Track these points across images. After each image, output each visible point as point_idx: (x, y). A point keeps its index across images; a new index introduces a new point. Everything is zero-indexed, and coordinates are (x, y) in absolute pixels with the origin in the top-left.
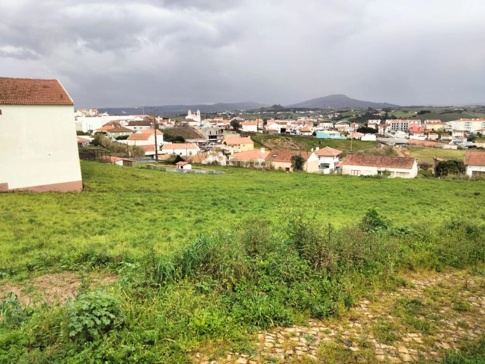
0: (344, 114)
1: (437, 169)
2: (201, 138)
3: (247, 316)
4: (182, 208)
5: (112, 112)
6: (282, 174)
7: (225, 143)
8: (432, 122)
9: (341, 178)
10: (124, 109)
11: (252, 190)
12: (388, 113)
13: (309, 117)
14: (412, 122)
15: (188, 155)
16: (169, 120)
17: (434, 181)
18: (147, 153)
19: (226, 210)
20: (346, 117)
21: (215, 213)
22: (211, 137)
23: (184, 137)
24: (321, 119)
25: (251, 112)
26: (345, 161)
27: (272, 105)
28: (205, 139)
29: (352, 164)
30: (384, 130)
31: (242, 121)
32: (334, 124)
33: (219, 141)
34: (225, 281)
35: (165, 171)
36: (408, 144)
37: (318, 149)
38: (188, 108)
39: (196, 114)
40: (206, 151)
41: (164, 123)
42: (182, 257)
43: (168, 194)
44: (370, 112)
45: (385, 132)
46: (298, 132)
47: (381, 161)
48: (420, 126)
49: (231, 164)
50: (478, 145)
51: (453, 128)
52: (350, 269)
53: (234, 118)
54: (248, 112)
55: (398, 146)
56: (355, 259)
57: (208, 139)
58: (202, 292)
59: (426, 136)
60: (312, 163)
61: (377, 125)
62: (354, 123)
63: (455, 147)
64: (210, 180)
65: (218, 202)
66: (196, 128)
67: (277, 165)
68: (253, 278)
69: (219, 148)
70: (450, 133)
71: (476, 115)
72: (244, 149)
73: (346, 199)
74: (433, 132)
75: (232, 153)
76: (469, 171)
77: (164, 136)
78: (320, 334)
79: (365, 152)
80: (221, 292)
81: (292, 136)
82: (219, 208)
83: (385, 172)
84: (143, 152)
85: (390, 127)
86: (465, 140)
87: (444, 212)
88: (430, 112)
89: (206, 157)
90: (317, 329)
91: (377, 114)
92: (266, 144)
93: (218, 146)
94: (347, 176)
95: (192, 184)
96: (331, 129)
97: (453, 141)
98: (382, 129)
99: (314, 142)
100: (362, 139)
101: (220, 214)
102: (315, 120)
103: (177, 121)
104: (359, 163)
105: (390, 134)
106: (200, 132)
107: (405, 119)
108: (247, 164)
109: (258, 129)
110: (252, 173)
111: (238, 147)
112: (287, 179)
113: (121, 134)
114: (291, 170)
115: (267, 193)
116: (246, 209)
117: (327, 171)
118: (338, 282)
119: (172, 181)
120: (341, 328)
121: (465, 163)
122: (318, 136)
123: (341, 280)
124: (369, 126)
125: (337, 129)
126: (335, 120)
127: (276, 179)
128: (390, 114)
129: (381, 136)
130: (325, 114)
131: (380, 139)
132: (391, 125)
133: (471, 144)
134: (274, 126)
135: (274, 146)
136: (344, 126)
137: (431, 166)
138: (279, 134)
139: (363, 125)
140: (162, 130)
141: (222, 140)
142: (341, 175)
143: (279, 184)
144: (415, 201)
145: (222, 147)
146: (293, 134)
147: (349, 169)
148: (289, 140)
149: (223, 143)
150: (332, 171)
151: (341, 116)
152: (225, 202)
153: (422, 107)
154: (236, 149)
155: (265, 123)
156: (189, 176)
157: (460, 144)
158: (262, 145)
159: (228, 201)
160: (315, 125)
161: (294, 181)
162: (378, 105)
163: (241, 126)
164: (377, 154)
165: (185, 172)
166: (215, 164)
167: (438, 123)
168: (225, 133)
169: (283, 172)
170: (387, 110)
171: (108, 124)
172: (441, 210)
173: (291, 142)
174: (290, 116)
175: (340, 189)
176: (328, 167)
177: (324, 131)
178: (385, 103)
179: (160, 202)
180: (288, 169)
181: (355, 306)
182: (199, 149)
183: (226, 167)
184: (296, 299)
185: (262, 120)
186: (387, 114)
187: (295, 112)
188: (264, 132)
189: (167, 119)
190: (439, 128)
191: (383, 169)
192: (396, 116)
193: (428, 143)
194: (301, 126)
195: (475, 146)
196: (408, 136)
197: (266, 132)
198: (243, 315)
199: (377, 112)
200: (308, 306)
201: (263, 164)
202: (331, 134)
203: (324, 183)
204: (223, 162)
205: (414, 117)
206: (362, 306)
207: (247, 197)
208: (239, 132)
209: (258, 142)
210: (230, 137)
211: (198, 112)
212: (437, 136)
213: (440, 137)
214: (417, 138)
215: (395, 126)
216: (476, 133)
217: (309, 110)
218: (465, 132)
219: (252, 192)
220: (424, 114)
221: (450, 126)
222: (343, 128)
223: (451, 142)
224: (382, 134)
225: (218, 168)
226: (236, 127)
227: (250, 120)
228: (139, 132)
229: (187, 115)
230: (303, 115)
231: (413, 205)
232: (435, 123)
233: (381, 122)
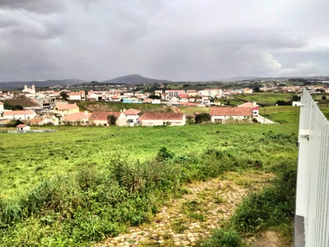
0: (140, 87)
1: (196, 119)
2: (37, 106)
3: (84, 235)
4: (24, 160)
6: (102, 129)
7: (57, 109)
9: (141, 128)
11: (81, 141)
13: (117, 89)
14: (180, 92)
15: (27, 119)
16: (9, 93)
17: (195, 126)
19: (61, 157)
20: (142, 89)
21: (53, 161)
22: (45, 105)
23: (21, 105)
24: (125, 91)
25: (76, 86)
26: (143, 117)
27: (90, 81)
28: (40, 106)
29: (147, 119)
31: (68, 92)
32: (134, 94)
33: (52, 108)
34: (65, 212)
35: (7, 132)
36: (179, 105)
37: (125, 110)
38: (24, 83)
39: (31, 88)
40: (41, 115)
41: (4, 95)
42: (27, 200)
43: (11, 150)
44: (156, 86)
45: (166, 98)
46: (110, 99)
47: (165, 116)
48: (185, 93)
49: (62, 124)
50: (216, 104)
51: (202, 94)
52: (154, 188)
53: (63, 91)
54: (73, 86)
55: (173, 106)
56: (156, 181)
57: (43, 106)
58: (46, 224)
59: (188, 100)
60: (122, 119)
61: (160, 94)
62: (147, 93)
63: (204, 106)
64: (46, 136)
65: (54, 153)
66: (32, 98)
67: (97, 122)
68: (86, 206)
69: (52, 113)
70: (201, 98)
71: (214, 86)
72: (72, 113)
73: (146, 142)
74: (192, 97)
75: (63, 116)
76: (213, 119)
77: (4, 105)
78: (138, 237)
79: (155, 111)
80: (62, 221)
81: (106, 102)
82: (55, 157)
83: (167, 123)
85: (168, 95)
86: (209, 101)
88: (189, 85)
89: (42, 120)
90: (136, 234)
92: (88, 108)
93: (51, 111)
94: (145, 127)
95: (31, 141)
96: (132, 97)
98: (164, 96)
99: (122, 105)
100: (152, 103)
101: (56, 161)
102: (122, 91)
103: (15, 94)
104: (152, 118)
105: (168, 99)
106: (35, 101)
107: (176, 90)
108: (75, 123)
109: (82, 98)
110: (79, 129)
111: (67, 111)
112: (105, 132)
114: (108, 125)
115: (92, 142)
116: (77, 156)
117: (132, 125)
118: (146, 198)
119: (14, 140)
120: (151, 229)
121: (210, 115)
122: (125, 102)
123: (148, 197)
124: (156, 94)
125: (136, 97)
126: (134, 91)
127: (98, 132)
128: (167, 87)
129: (163, 100)
130: (128, 87)
131: (163, 102)
132: (169, 93)
133: (212, 103)
134: (93, 95)
135: (94, 109)
136: (140, 94)
137: (193, 118)
138: (97, 101)
139: (152, 94)
140: (2, 101)
141: (54, 107)
142: (141, 126)
143: (100, 136)
144: (186, 139)
145: (55, 111)
146: (107, 101)
147: (146, 122)
148: (105, 105)
149: (55, 108)
150: (135, 124)
151: (138, 88)
152: (60, 152)
153: (185, 82)
154: (66, 112)
155: (86, 94)
156: (28, 135)
157: (207, 104)
158: (86, 109)
159: (62, 151)
160: (122, 94)
161: (111, 133)
162: (160, 81)
163: (68, 96)
164: (162, 112)
165: (25, 132)
166: (50, 124)
167: (194, 92)
168: (56, 101)
169: (102, 127)
170: (166, 84)
173: (106, 106)
174: (104, 89)
175: (142, 136)
176: (132, 122)
177: (128, 98)
178: (164, 80)
179: (4, 158)
180: (105, 125)
181: (159, 212)
182: (35, 114)
183: (59, 126)
184: (119, 215)
185: (84, 92)
186: (165, 87)
187: (107, 86)
188: (86, 100)
189: (7, 92)
190: (195, 95)
191: (166, 121)
192: (171, 88)
193: (190, 104)
194: (112, 95)
195: (214, 105)
196: (179, 100)
197: (88, 100)
198: (81, 235)
199: (160, 86)
200: (129, 218)
201: (87, 122)
202: (132, 100)
203: (131, 132)
204: (56, 122)
205: (181, 89)
206: (163, 211)
207: (76, 147)
208: (67, 100)
209: (82, 107)
210: (60, 104)
211: (33, 87)
212: (194, 100)
213: (196, 100)
214: (184, 101)
215: (171, 94)
216: (214, 97)
218: (208, 97)
219: (80, 143)
220: (186, 86)
222: (140, 96)
223: (202, 103)
225: (52, 127)
226: (64, 97)
227: (75, 91)
229: (23, 89)
230: (113, 88)
231: (185, 141)
232: (192, 92)
233: (163, 92)
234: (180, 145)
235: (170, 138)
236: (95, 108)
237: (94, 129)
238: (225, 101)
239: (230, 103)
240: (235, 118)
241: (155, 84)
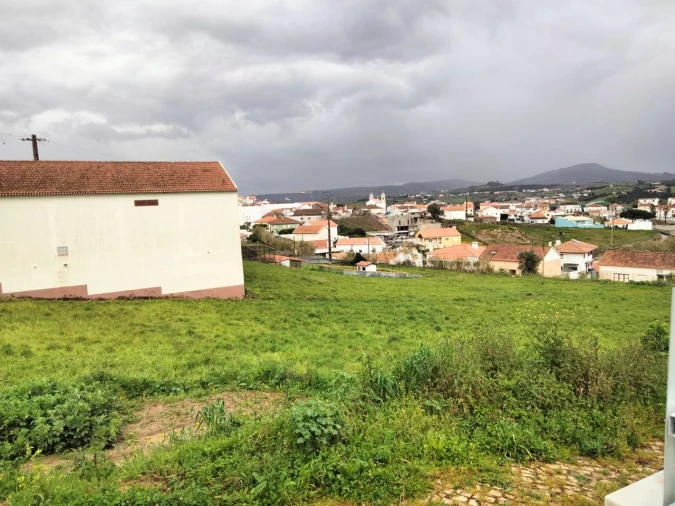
0: (598, 192)
2: (387, 229)
3: (493, 444)
4: (368, 321)
5: (274, 199)
6: (505, 279)
7: (420, 236)
9: (598, 285)
10: (287, 195)
11: (463, 300)
12: (671, 188)
13: (542, 197)
15: (371, 253)
16: (346, 207)
18: (318, 251)
19: (428, 326)
20: (602, 196)
21: (414, 330)
22: (402, 228)
23: (364, 228)
24: (562, 200)
25: (456, 193)
26: (603, 260)
27: (486, 182)
28: (392, 231)
29: (614, 265)
30: (666, 214)
31: (442, 205)
32: (583, 206)
33: (412, 234)
34: (461, 400)
35: (342, 273)
37: (558, 242)
38: (369, 190)
39: (380, 199)
40: (394, 247)
41: (338, 211)
43: (348, 303)
44: (641, 187)
45: (667, 216)
46: (526, 219)
47: (663, 260)
49: (429, 264)
52: (631, 399)
53: (432, 202)
54: (451, 193)
56: (638, 386)
57: (397, 232)
58: (431, 413)
60: (551, 262)
61: (653, 207)
62: (615, 204)
64: (402, 285)
65: (415, 316)
66: (380, 216)
67: (497, 266)
68: (494, 400)
69: (412, 243)
72: (447, 244)
73: (608, 316)
75: (431, 250)
77: (338, 228)
78: (595, 475)
79: (634, 247)
80: (456, 415)
81: (517, 225)
82: (418, 323)
83: (669, 276)
84: (313, 250)
89: (395, 255)
90: (591, 469)
91: (652, 191)
92: (479, 237)
93: (410, 240)
94: (606, 282)
95: (379, 290)
96: (578, 214)
98: (663, 213)
99: (552, 232)
100: (629, 228)
101: (420, 332)
102: (553, 202)
103: (355, 209)
104: (626, 264)
106: (386, 221)
108: (452, 264)
109: (467, 216)
110: (461, 276)
111: (439, 241)
112: (513, 287)
113: (284, 227)
114: (519, 272)
115: (485, 304)
116: (456, 326)
117: (574, 275)
118: (615, 414)
119: (353, 286)
120: (625, 471)
122: (558, 224)
123: (619, 412)
124: (640, 208)
125: (587, 214)
126: (584, 201)
127: (497, 286)
128: (673, 190)
129: (660, 222)
130: (568, 192)
131: (660, 227)
134: (490, 211)
135: (490, 239)
136: (599, 208)
138: (498, 223)
139: (630, 207)
140: (336, 221)
141: (416, 232)
142: (598, 281)
143: (502, 293)
145: (416, 241)
146: (520, 222)
147: (608, 272)
148: (513, 230)
149: (417, 235)
150: (582, 275)
151: (593, 194)
152: (425, 316)
154: (436, 244)
155: (477, 207)
156: (373, 280)
158: (474, 239)
159: (430, 314)
160: (553, 208)
161: (524, 289)
162: (655, 176)
163: (442, 213)
164: (655, 250)
165: (368, 275)
166: (407, 264)
168: (419, 222)
169: (506, 275)
170: (669, 184)
171: (269, 215)
173: (517, 233)
174: (513, 197)
175: (597, 301)
176: (575, 269)
177: (567, 216)
179: (340, 314)
180: (513, 272)
181: (643, 447)
182: (385, 245)
183: (424, 268)
184: (556, 430)
185: (472, 204)
186: (669, 190)
187: (520, 191)
188: (475, 220)
189: (342, 206)
191: (666, 272)
194: (531, 210)
197: (479, 220)
198: (489, 443)
199: (652, 187)
200: (575, 440)
201: (476, 264)
202: (578, 222)
203: (571, 292)
204: (419, 262)
206: (653, 447)
207: (455, 309)
208: (440, 220)
209: (467, 234)
210: (427, 228)
211: (383, 195)
217: (542, 187)
219: (462, 303)
222: (598, 211)
224: (663, 219)
225: (411, 270)
226: (435, 214)
227: (455, 204)
228: (307, 224)
229: (368, 200)
230: (534, 195)
233: (660, 202)
236: (493, 236)
237: (489, 278)
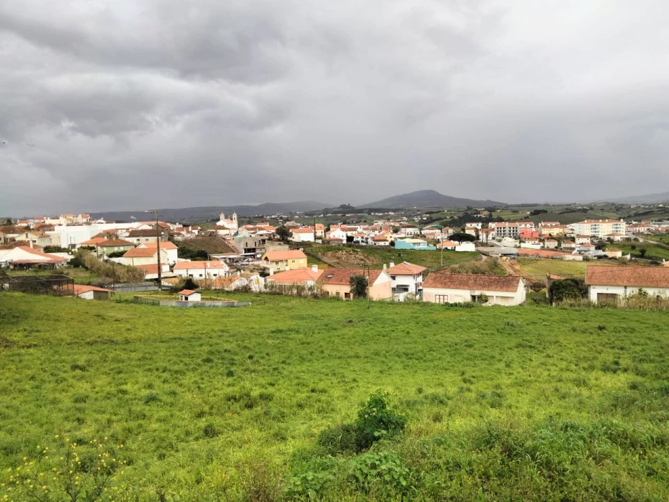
0: (435, 216)
1: (551, 291)
2: (234, 252)
5: (110, 218)
7: (266, 259)
8: (549, 224)
12: (493, 213)
13: (388, 220)
14: (523, 226)
16: (190, 228)
17: (544, 310)
18: (148, 277)
20: (438, 219)
22: (247, 250)
23: (207, 251)
24: (405, 223)
25: (311, 214)
26: (427, 282)
27: (339, 205)
28: (238, 253)
29: (436, 287)
30: (487, 236)
31: (293, 227)
32: (421, 229)
33: (259, 256)
35: (158, 305)
36: (518, 255)
37: (392, 265)
38: (221, 210)
39: (232, 219)
40: (238, 270)
41: (182, 232)
44: (469, 212)
45: (489, 239)
46: (370, 241)
47: (476, 281)
48: (534, 230)
50: (610, 254)
51: (577, 232)
54: (306, 215)
55: (504, 258)
57: (243, 253)
59: (542, 244)
61: (477, 230)
62: (447, 228)
63: (581, 258)
66: (227, 238)
67: (333, 289)
69: (258, 266)
70: (573, 240)
71: (606, 214)
72: (293, 266)
74: (551, 237)
75: (272, 273)
76: (593, 294)
77: (178, 250)
79: (460, 267)
81: (361, 247)
83: (480, 297)
84: (142, 275)
85: (494, 233)
86: (593, 248)
87: (551, 361)
88: (545, 212)
91: (479, 216)
92: (325, 259)
93: (256, 263)
94: (427, 304)
96: (416, 236)
97: (577, 249)
98: (485, 235)
99: (392, 254)
100: (457, 250)
102: (397, 225)
103: (201, 230)
104: (445, 285)
105: (495, 242)
106: (233, 243)
107: (514, 221)
108: (291, 288)
109: (316, 238)
111: (285, 264)
113: (116, 249)
117: (402, 296)
122: (397, 247)
124: (467, 232)
125: (424, 237)
126: (423, 223)
128: (495, 215)
129: (483, 244)
130: (410, 216)
131: (481, 249)
132: (496, 229)
133: (600, 253)
134: (338, 233)
135: (335, 261)
136: (434, 231)
137: (544, 287)
138: (344, 245)
139: (458, 230)
140: (177, 243)
141: (263, 254)
144: (514, 341)
145: (263, 264)
146: (364, 244)
147: (433, 294)
148: (357, 252)
149: (263, 258)
150: (411, 296)
151: (431, 218)
153: (536, 205)
154: (281, 266)
155: (328, 230)
157: (587, 254)
158: (317, 261)
160: (396, 231)
162: (480, 203)
163: (291, 235)
166: (246, 290)
167: (556, 226)
168: (267, 244)
170: (491, 210)
171: (100, 235)
172: (548, 356)
173: (360, 255)
174: (363, 220)
176: (406, 290)
177: (407, 239)
178: (488, 201)
180: (347, 295)
182: (227, 269)
185: (323, 226)
186: (491, 215)
187: (369, 214)
188: (323, 242)
189: (188, 226)
190: (558, 232)
191: (477, 293)
192: (503, 217)
193: (545, 253)
194: (377, 232)
195: (605, 256)
196: (518, 244)
197: (327, 242)
199: (478, 212)
202: (414, 244)
205: (526, 219)
208: (288, 242)
209: (313, 256)
210: (275, 250)
211: (235, 216)
212: (556, 244)
213: (559, 244)
214: (529, 245)
215: (501, 231)
216: (606, 238)
217: (388, 211)
218: (591, 237)
220: (539, 214)
221: (572, 230)
222: (433, 234)
223: (575, 252)
224: (485, 241)
226: (284, 235)
227: (307, 225)
228: (142, 246)
229: (219, 220)
230: (380, 218)
231: (510, 349)
232: (552, 227)
233: (482, 227)
234: (493, 357)
235: (476, 336)
236: (338, 258)
237: (323, 303)
238: (633, 247)
239: (647, 254)
240: (651, 292)
241: (469, 208)
